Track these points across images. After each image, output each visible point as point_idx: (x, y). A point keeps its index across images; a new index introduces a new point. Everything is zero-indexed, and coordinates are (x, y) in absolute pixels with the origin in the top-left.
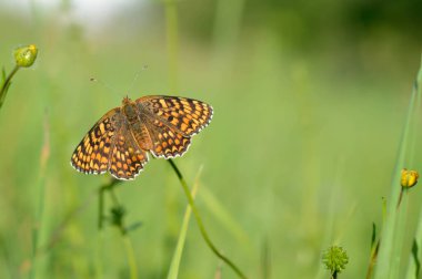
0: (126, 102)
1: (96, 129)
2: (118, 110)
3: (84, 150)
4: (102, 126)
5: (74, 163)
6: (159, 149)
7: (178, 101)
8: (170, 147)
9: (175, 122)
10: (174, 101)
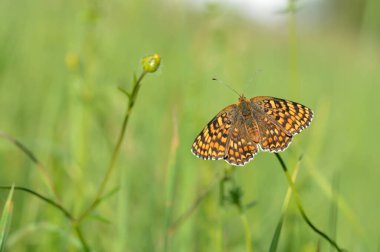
0: (242, 100)
1: (215, 121)
2: (234, 106)
3: (203, 139)
4: (220, 120)
5: (194, 150)
6: (265, 144)
7: (285, 103)
8: (274, 143)
9: (281, 121)
10: (282, 103)
